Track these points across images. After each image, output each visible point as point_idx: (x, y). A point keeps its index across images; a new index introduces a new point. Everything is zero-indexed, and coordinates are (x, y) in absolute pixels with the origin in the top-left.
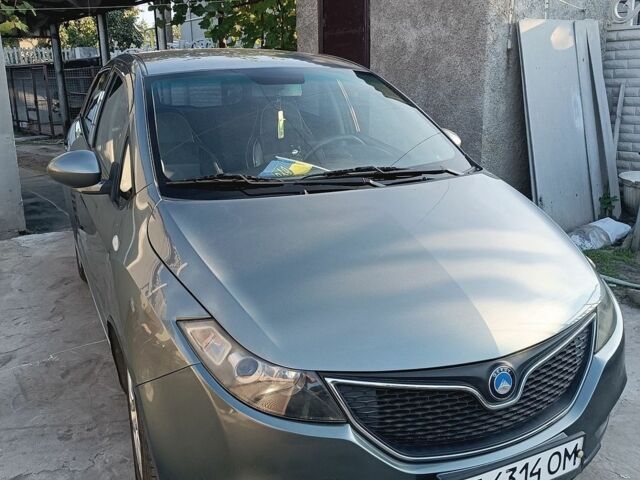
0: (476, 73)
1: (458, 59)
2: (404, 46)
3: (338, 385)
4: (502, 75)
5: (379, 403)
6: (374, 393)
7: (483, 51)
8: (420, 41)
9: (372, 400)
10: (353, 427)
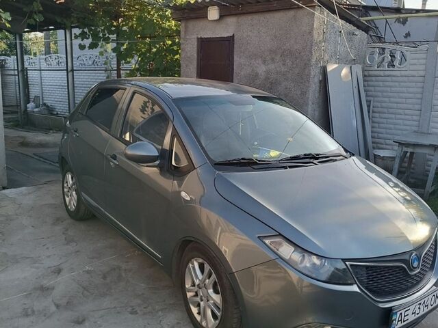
0: (304, 93)
1: (292, 85)
2: (257, 74)
3: (351, 265)
4: (317, 95)
5: (367, 274)
6: (365, 269)
7: (309, 81)
8: (268, 72)
9: (364, 272)
10: (358, 286)
